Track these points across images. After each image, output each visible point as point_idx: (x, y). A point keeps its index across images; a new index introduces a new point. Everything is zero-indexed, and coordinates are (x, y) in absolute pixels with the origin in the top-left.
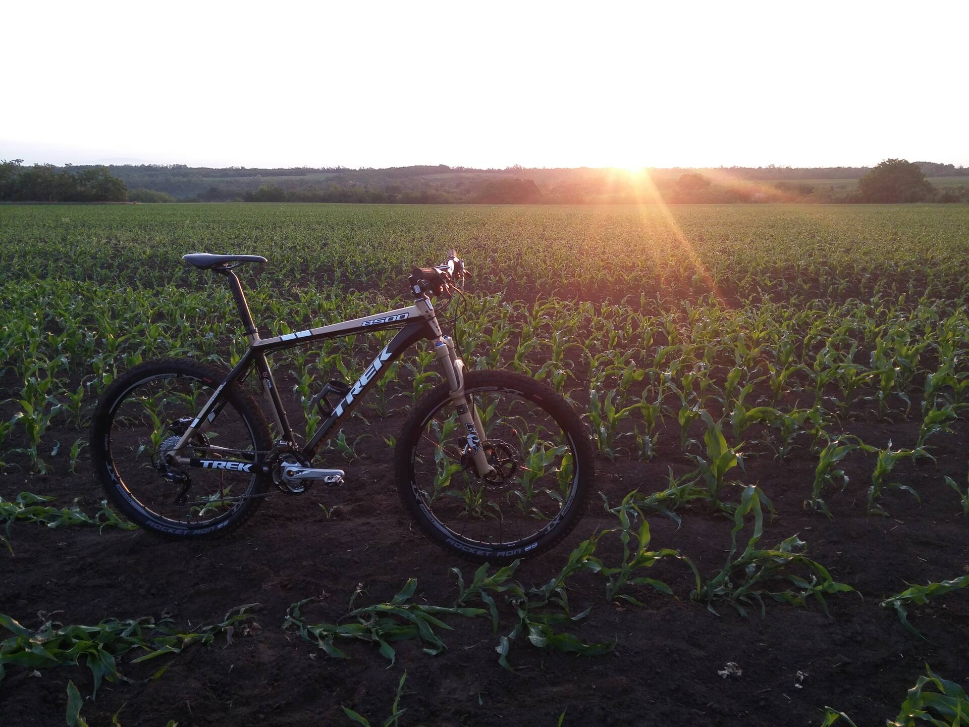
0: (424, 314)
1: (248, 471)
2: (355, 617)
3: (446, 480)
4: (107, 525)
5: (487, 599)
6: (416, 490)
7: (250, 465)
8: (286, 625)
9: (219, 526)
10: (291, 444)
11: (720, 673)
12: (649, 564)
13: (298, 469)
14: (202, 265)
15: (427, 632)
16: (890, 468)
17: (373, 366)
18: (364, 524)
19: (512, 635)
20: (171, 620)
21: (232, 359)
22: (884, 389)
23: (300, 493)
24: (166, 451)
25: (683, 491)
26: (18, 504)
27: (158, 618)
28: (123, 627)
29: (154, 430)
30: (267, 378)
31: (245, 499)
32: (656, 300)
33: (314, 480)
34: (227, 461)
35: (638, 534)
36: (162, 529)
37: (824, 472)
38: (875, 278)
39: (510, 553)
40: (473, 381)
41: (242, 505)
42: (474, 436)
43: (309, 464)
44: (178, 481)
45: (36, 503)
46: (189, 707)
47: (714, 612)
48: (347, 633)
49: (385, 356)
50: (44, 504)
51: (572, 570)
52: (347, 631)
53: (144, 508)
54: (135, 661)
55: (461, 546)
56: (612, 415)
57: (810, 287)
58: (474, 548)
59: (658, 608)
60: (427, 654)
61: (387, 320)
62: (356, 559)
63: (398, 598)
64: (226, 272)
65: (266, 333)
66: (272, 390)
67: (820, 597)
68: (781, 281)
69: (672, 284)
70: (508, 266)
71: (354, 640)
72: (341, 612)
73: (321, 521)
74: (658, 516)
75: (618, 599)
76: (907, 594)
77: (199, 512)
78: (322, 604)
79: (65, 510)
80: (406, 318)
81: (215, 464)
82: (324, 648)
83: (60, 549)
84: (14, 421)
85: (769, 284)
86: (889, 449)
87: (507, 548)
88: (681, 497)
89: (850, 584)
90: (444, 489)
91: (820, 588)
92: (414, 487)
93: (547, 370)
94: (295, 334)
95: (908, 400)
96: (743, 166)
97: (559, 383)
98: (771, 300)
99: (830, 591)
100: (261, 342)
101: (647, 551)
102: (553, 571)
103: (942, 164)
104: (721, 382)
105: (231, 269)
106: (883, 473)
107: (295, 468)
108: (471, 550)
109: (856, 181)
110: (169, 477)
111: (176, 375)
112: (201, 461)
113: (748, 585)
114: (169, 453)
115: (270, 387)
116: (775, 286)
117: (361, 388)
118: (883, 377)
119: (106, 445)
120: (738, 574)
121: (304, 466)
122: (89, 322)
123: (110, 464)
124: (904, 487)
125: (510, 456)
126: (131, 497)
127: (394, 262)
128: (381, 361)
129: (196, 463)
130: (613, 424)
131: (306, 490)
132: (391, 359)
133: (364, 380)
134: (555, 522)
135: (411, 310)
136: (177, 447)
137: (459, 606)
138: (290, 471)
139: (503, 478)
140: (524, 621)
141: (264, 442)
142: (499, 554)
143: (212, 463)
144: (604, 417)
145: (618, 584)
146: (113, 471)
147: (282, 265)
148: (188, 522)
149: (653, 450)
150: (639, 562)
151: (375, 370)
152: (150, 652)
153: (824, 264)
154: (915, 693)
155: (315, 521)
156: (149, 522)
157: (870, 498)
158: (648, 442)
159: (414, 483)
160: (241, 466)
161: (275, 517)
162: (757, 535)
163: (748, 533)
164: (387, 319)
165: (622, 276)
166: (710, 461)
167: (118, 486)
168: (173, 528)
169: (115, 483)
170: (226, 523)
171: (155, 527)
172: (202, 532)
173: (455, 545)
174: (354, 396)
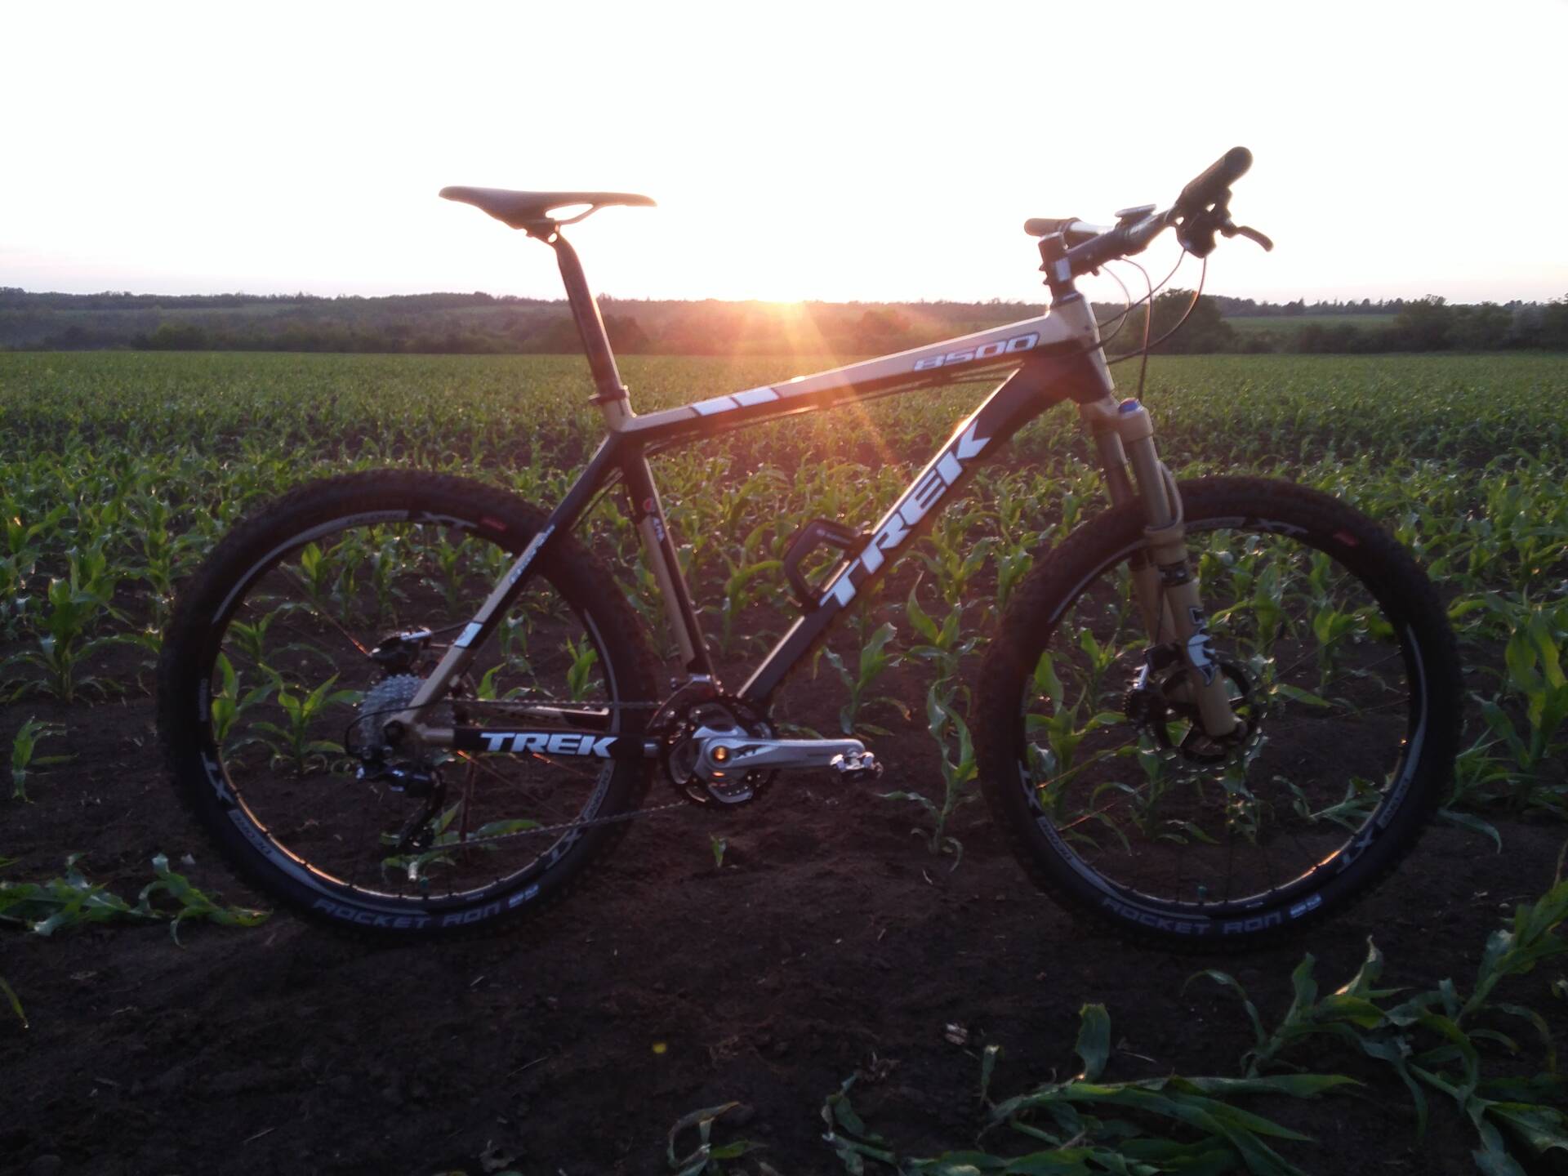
1: (603, 754)
6: (1029, 783)
7: (611, 740)
9: (513, 901)
13: (743, 743)
17: (938, 475)
30: (653, 516)
31: (583, 830)
33: (778, 770)
34: (550, 733)
36: (358, 918)
39: (1251, 925)
41: (575, 843)
42: (1204, 638)
43: (768, 731)
44: (415, 791)
49: (970, 447)
53: (304, 868)
55: (1137, 913)
58: (1166, 918)
61: (980, 354)
63: (1090, 1061)
66: (664, 545)
73: (709, 874)
79: (57, 886)
80: (1030, 346)
81: (520, 740)
87: (1242, 913)
92: (1025, 774)
94: (734, 400)
100: (638, 421)
107: (734, 740)
108: (1162, 923)
110: (395, 781)
111: (405, 513)
112: (484, 735)
114: (395, 717)
115: (661, 537)
117: (905, 532)
121: (757, 734)
123: (213, 757)
126: (267, 839)
128: (962, 462)
129: (470, 741)
133: (909, 508)
134: (1362, 844)
136: (420, 699)
137: (1265, 1072)
138: (716, 751)
142: (1228, 927)
143: (513, 739)
146: (218, 775)
148: (426, 896)
151: (943, 483)
156: (319, 903)
159: (1026, 767)
160: (587, 742)
164: (981, 350)
167: (233, 813)
168: (386, 914)
169: (225, 806)
170: (531, 892)
171: (338, 913)
172: (467, 917)
173: (1124, 913)
174: (884, 552)
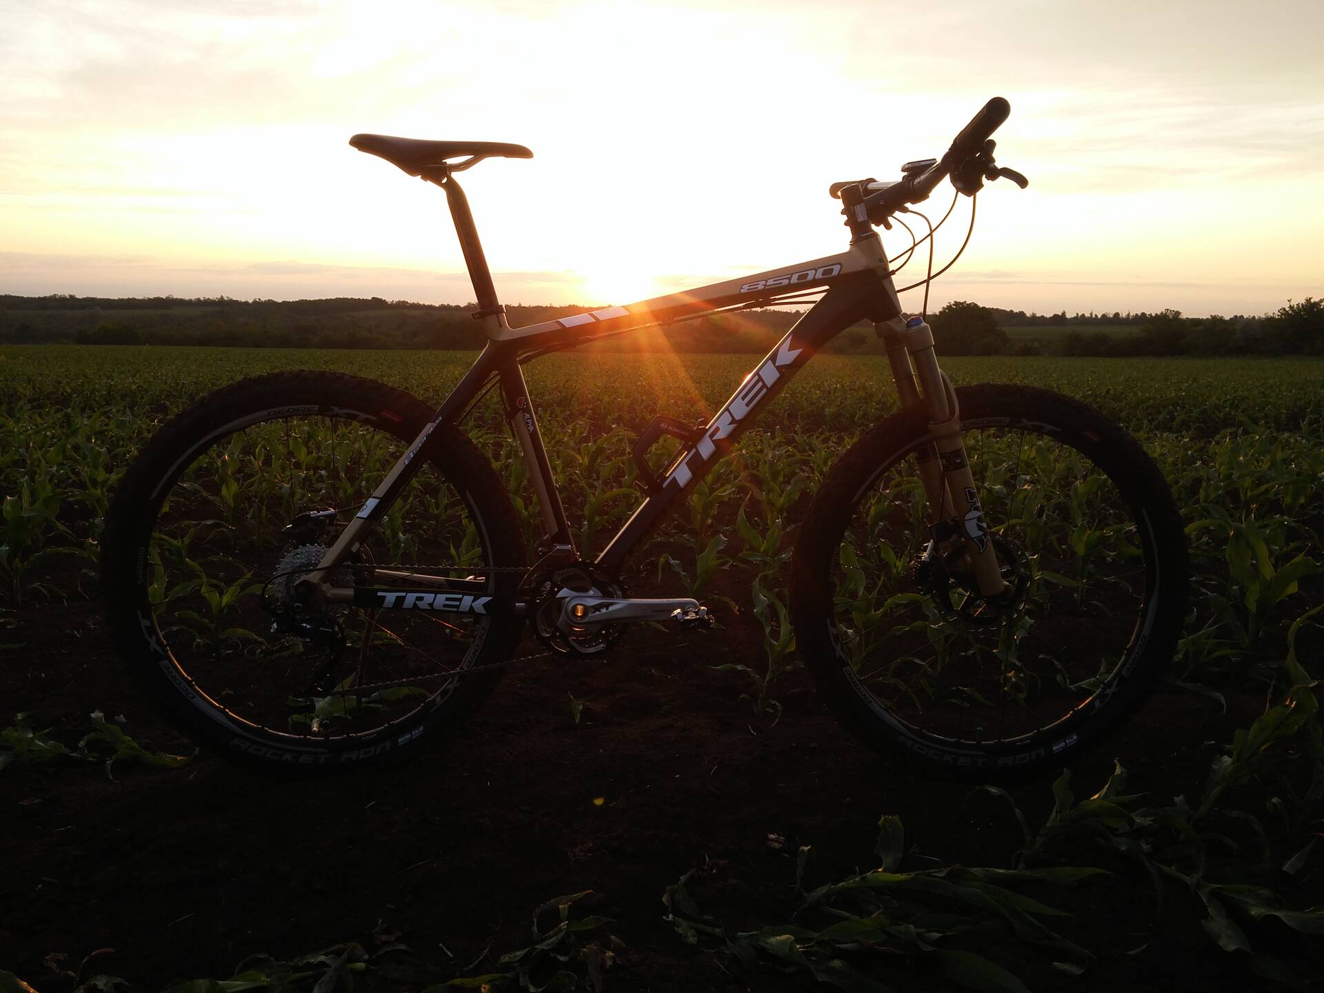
1: (480, 612)
7: (486, 600)
9: (402, 740)
13: (598, 602)
17: (760, 379)
18: (662, 729)
20: (401, 947)
23: (597, 654)
24: (293, 576)
27: (368, 945)
30: (524, 410)
31: (463, 678)
34: (436, 593)
36: (269, 755)
39: (1021, 759)
41: (457, 688)
49: (787, 355)
53: (223, 712)
55: (927, 750)
58: (950, 753)
61: (794, 280)
63: (885, 858)
66: (533, 436)
78: (727, 883)
79: (7, 735)
80: (835, 273)
81: (411, 598)
87: (1012, 749)
94: (592, 315)
108: (948, 758)
110: (304, 632)
111: (316, 408)
114: (304, 577)
115: (531, 429)
117: (732, 426)
123: (147, 615)
128: (779, 368)
129: (367, 598)
131: (609, 647)
132: (801, 361)
133: (739, 408)
134: (1109, 692)
136: (325, 563)
142: (1001, 761)
143: (405, 597)
146: (151, 631)
151: (764, 385)
156: (235, 741)
164: (795, 277)
167: (163, 664)
168: (293, 751)
169: (157, 656)
170: (417, 732)
171: (253, 750)
172: (362, 754)
173: (915, 749)
174: (716, 442)
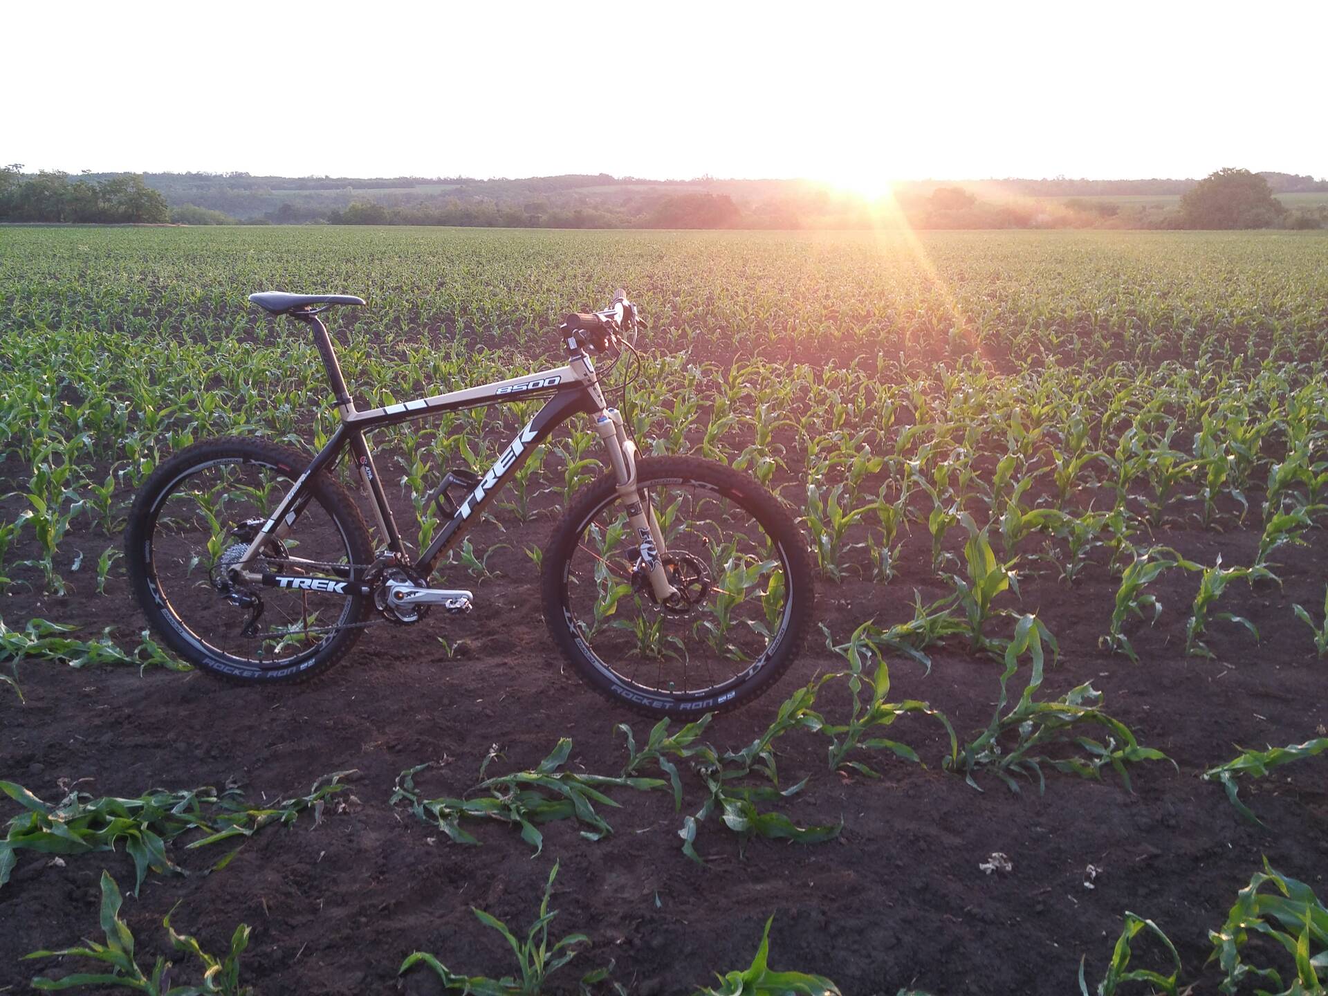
0: (581, 377)
1: (341, 592)
2: (488, 789)
3: (610, 606)
4: (150, 664)
5: (668, 767)
6: (571, 620)
7: (344, 584)
8: (394, 800)
9: (303, 666)
10: (399, 555)
11: (982, 866)
12: (887, 721)
13: (408, 590)
14: (274, 309)
15: (586, 809)
16: (1218, 593)
17: (512, 450)
18: (498, 666)
19: (700, 814)
20: (238, 792)
21: (316, 441)
22: (1212, 485)
23: (413, 622)
24: (229, 564)
25: (933, 623)
26: (28, 635)
27: (221, 789)
28: (174, 801)
29: (211, 537)
30: (366, 465)
31: (337, 631)
32: (899, 362)
33: (431, 606)
35: (874, 682)
36: (226, 671)
37: (1127, 597)
38: (1201, 333)
39: (698, 705)
40: (649, 471)
42: (648, 546)
43: (424, 583)
44: (246, 606)
45: (52, 634)
46: (265, 907)
47: (975, 786)
48: (477, 810)
49: (528, 435)
50: (63, 635)
51: (783, 728)
52: (477, 807)
53: (200, 642)
54: (191, 846)
55: (632, 695)
56: (838, 520)
57: (1112, 346)
58: (648, 698)
59: (899, 781)
60: (586, 840)
61: (530, 387)
62: (488, 712)
63: (547, 764)
64: (308, 319)
65: (362, 404)
66: (373, 481)
67: (1120, 767)
68: (1072, 337)
69: (921, 341)
70: (694, 315)
71: (488, 820)
72: (469, 783)
73: (440, 660)
74: (899, 656)
75: (846, 768)
76: (1238, 763)
77: (275, 648)
78: (443, 771)
79: (92, 643)
80: (556, 383)
81: (297, 582)
82: (447, 831)
83: (87, 695)
84: (20, 522)
85: (1055, 341)
86: (1217, 567)
87: (693, 699)
88: (932, 631)
89: (1161, 749)
90: (608, 619)
91: (1119, 754)
92: (567, 615)
93: (749, 457)
94: (404, 406)
95: (1244, 501)
96: (1020, 177)
97: (765, 476)
98: (1058, 362)
99: (1134, 758)
100: (357, 416)
101: (883, 704)
102: (756, 729)
103: (1297, 175)
104: (987, 475)
105: (315, 314)
106: (1209, 600)
107: (405, 588)
108: (645, 701)
109: (1177, 198)
111: (241, 460)
113: (1022, 750)
114: (233, 566)
115: (371, 477)
116: (1062, 344)
117: (495, 480)
118: (1210, 469)
119: (148, 556)
120: (1009, 735)
121: (418, 585)
122: (120, 387)
123: (154, 581)
124: (1237, 619)
125: (699, 573)
126: (181, 625)
127: (537, 308)
128: (523, 444)
130: (839, 532)
131: (421, 618)
132: (536, 440)
133: (499, 468)
134: (760, 664)
135: (564, 373)
137: (629, 776)
138: (397, 593)
139: (689, 603)
140: (716, 796)
141: (362, 553)
142: (682, 706)
143: (292, 582)
144: (827, 523)
145: (845, 747)
146: (156, 591)
147: (382, 312)
148: (261, 661)
149: (893, 567)
150: (873, 718)
151: (514, 454)
152: (212, 834)
153: (1132, 313)
154: (1248, 896)
155: (432, 661)
156: (206, 661)
157: (1190, 633)
158: (887, 557)
159: (568, 610)
160: (332, 585)
161: (378, 655)
162: (1036, 682)
163: (1022, 678)
164: (531, 384)
165: (852, 329)
166: (972, 583)
167: (164, 610)
168: (239, 669)
169: (159, 607)
170: (311, 662)
171: (215, 666)
172: (279, 673)
173: (624, 694)
174: (486, 491)
